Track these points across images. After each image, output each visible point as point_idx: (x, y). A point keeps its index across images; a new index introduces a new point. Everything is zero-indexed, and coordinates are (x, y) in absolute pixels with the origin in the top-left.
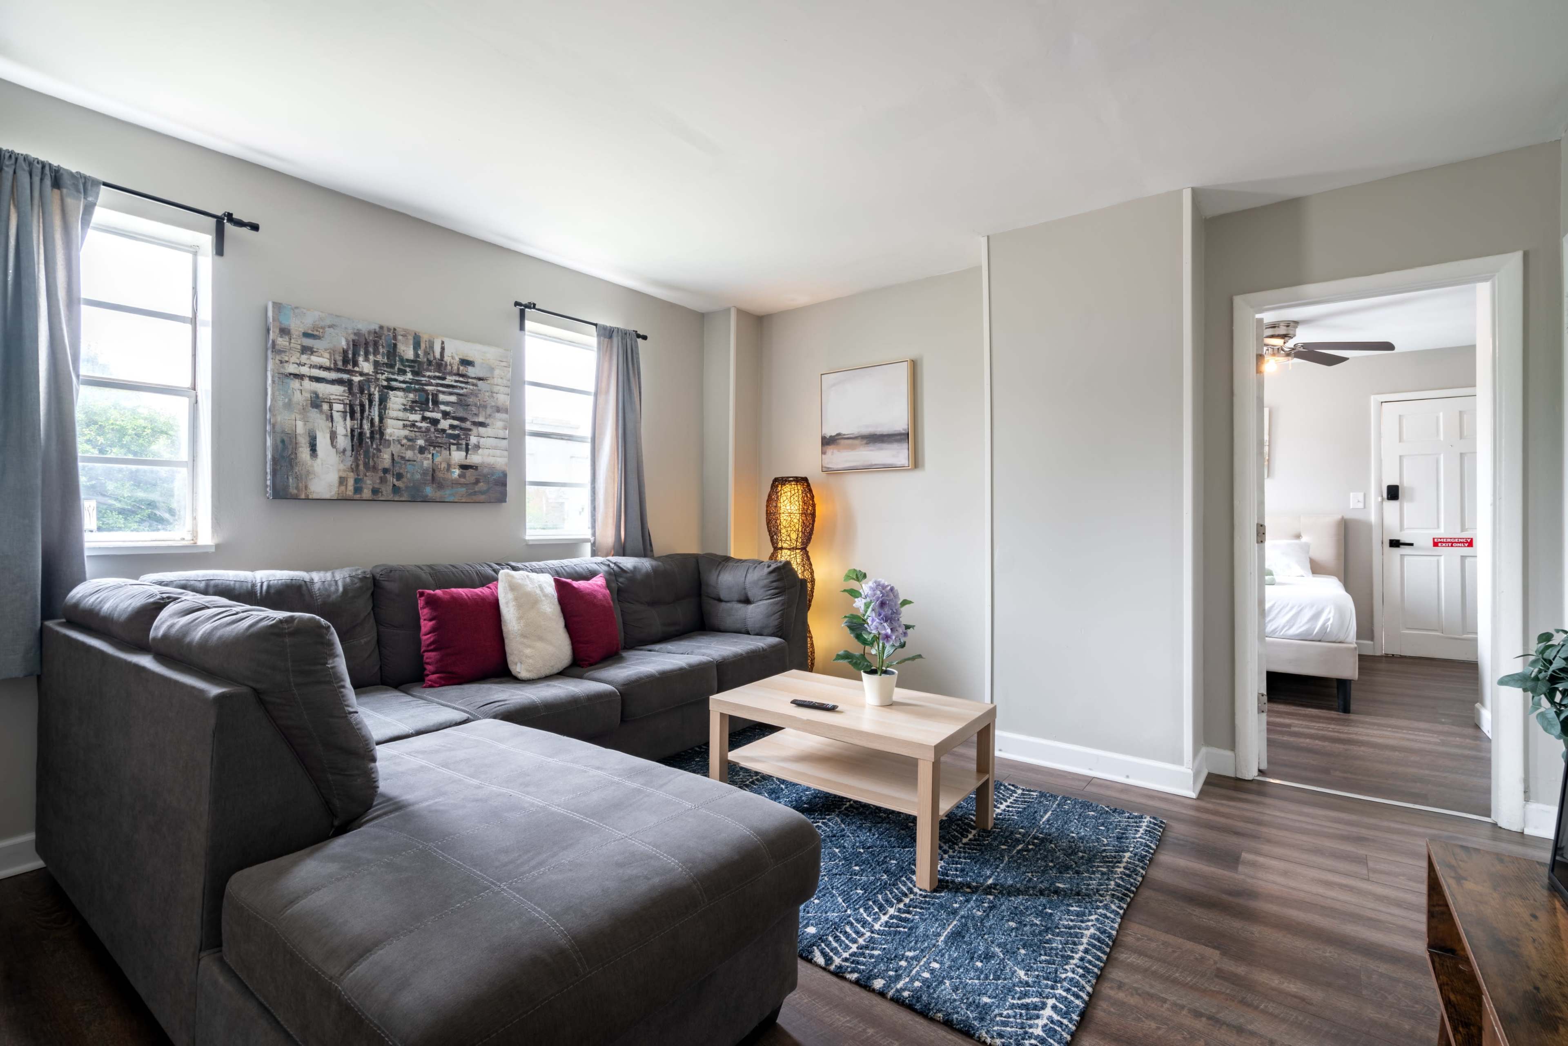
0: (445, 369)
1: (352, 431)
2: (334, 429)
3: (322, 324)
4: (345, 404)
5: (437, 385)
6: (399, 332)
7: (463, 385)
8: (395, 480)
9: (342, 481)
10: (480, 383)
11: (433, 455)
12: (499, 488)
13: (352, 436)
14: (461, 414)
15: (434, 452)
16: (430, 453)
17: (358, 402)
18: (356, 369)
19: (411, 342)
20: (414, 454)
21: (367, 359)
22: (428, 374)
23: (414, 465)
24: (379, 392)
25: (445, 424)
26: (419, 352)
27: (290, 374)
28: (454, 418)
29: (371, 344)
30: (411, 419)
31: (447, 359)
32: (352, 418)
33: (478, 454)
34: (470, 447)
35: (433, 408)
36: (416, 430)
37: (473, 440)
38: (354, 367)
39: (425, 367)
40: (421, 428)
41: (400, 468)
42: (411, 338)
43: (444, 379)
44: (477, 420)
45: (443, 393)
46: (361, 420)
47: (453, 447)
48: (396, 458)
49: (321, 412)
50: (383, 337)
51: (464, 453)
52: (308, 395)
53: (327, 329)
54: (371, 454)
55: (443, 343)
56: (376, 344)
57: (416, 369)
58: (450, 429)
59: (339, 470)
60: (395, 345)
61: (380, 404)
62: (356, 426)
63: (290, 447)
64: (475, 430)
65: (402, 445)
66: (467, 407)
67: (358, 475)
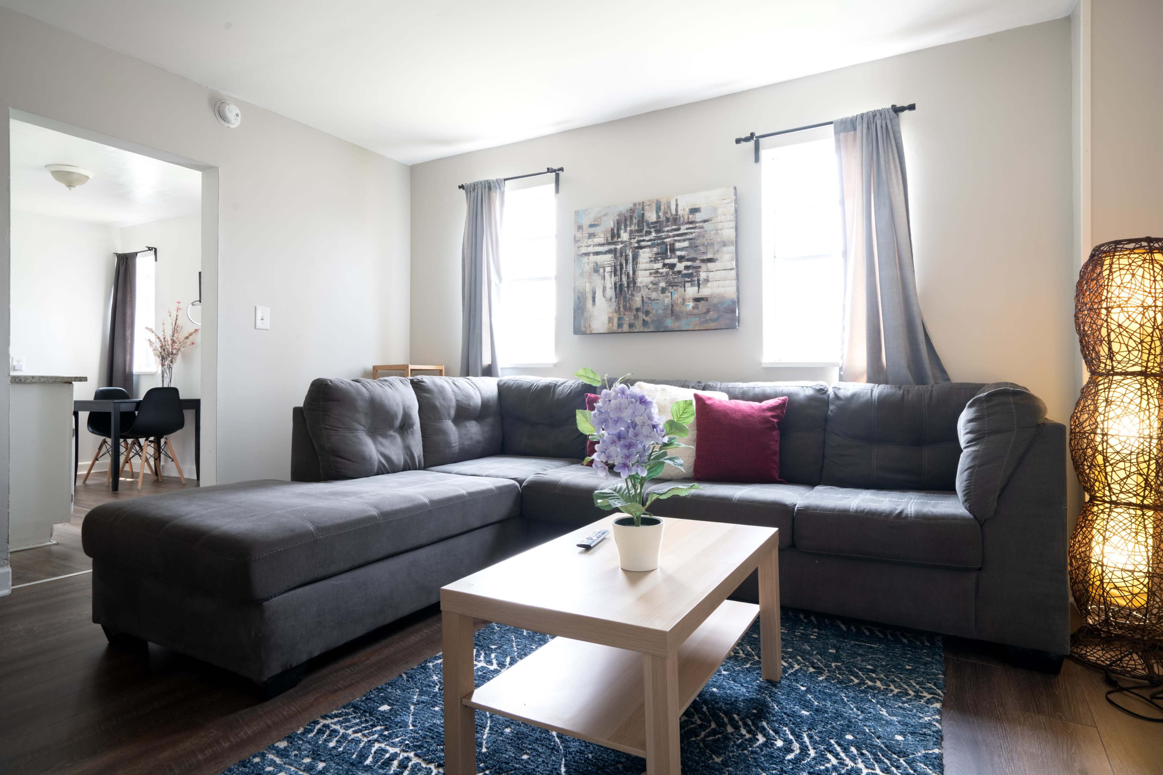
0: (679, 222)
1: (615, 284)
2: (605, 284)
3: (600, 215)
4: (611, 266)
5: (674, 236)
6: (646, 203)
7: (692, 230)
8: (644, 316)
9: (610, 320)
10: (706, 225)
11: (671, 293)
12: (729, 316)
13: (616, 288)
14: (692, 255)
15: (672, 291)
16: (669, 292)
17: (618, 263)
18: (620, 240)
19: (654, 208)
20: (658, 294)
21: (625, 231)
22: (667, 229)
23: (658, 303)
24: (632, 252)
25: (680, 267)
26: (660, 214)
27: (583, 254)
28: (688, 260)
29: (629, 219)
30: (655, 268)
31: (680, 212)
32: (615, 275)
33: (708, 287)
34: (700, 282)
35: (671, 255)
36: (658, 275)
37: (703, 275)
39: (664, 224)
40: (662, 273)
41: (648, 306)
42: (654, 205)
43: (679, 229)
44: (705, 258)
45: (679, 241)
46: (621, 275)
47: (688, 285)
48: (645, 299)
49: (599, 274)
50: (636, 212)
51: (696, 288)
52: (592, 265)
53: (603, 218)
54: (628, 299)
55: (677, 200)
56: (631, 217)
57: (658, 228)
58: (685, 269)
59: (608, 313)
60: (643, 214)
61: (633, 261)
62: (617, 281)
63: (583, 301)
64: (704, 266)
65: (649, 289)
66: (695, 249)
67: (620, 315)
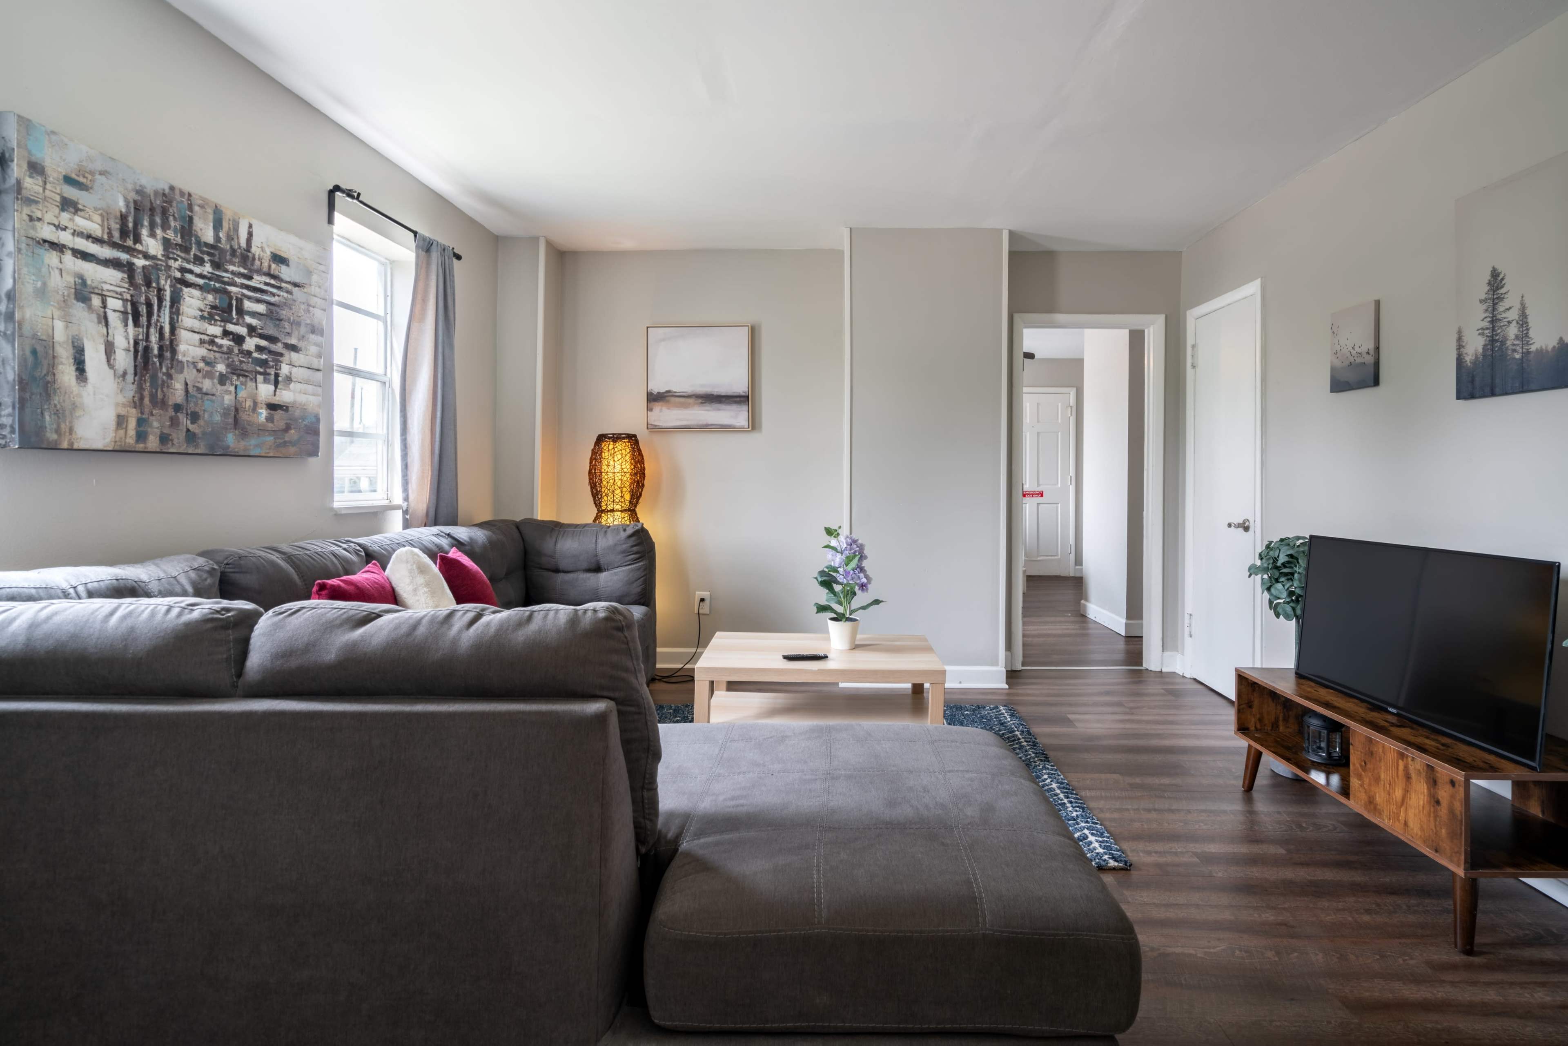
0: (252, 264)
1: (136, 343)
2: (110, 338)
3: (91, 166)
4: (125, 301)
5: (242, 286)
6: (196, 201)
7: (274, 291)
8: (189, 422)
9: (121, 421)
10: (295, 290)
11: (236, 387)
12: (310, 437)
13: (136, 351)
14: (271, 331)
15: (238, 383)
16: (232, 384)
17: (143, 299)
18: (138, 247)
19: (211, 217)
20: (213, 384)
21: (153, 235)
22: (231, 268)
23: (213, 401)
24: (171, 286)
25: (250, 343)
26: (221, 235)
27: (45, 241)
28: (262, 336)
29: (159, 211)
30: (209, 332)
31: (255, 249)
32: (136, 324)
33: (289, 390)
34: (280, 379)
35: (238, 320)
36: (215, 348)
37: (285, 369)
38: (135, 243)
39: (228, 257)
40: (221, 346)
41: (196, 404)
42: (210, 211)
43: (250, 278)
44: (289, 342)
45: (249, 298)
46: (148, 327)
47: (260, 378)
48: (190, 389)
49: (90, 308)
50: (174, 204)
51: (272, 388)
52: (71, 280)
53: (97, 176)
54: (160, 382)
55: (250, 226)
56: (164, 212)
57: (216, 259)
58: (256, 351)
59: (117, 405)
60: (191, 219)
61: (171, 307)
62: (140, 337)
63: (45, 363)
64: (286, 356)
65: (199, 371)
66: (278, 323)
67: (142, 413)
